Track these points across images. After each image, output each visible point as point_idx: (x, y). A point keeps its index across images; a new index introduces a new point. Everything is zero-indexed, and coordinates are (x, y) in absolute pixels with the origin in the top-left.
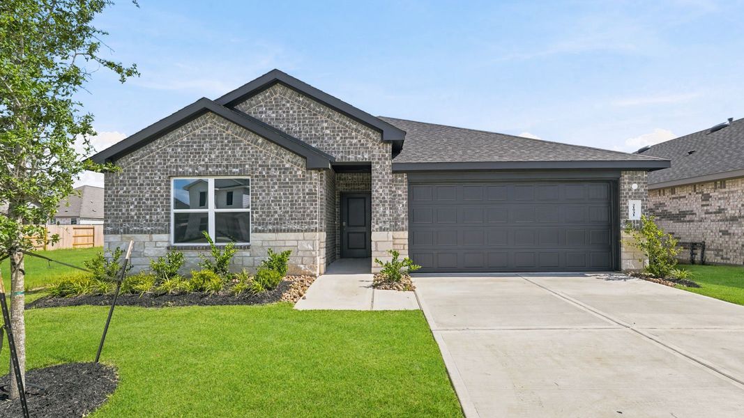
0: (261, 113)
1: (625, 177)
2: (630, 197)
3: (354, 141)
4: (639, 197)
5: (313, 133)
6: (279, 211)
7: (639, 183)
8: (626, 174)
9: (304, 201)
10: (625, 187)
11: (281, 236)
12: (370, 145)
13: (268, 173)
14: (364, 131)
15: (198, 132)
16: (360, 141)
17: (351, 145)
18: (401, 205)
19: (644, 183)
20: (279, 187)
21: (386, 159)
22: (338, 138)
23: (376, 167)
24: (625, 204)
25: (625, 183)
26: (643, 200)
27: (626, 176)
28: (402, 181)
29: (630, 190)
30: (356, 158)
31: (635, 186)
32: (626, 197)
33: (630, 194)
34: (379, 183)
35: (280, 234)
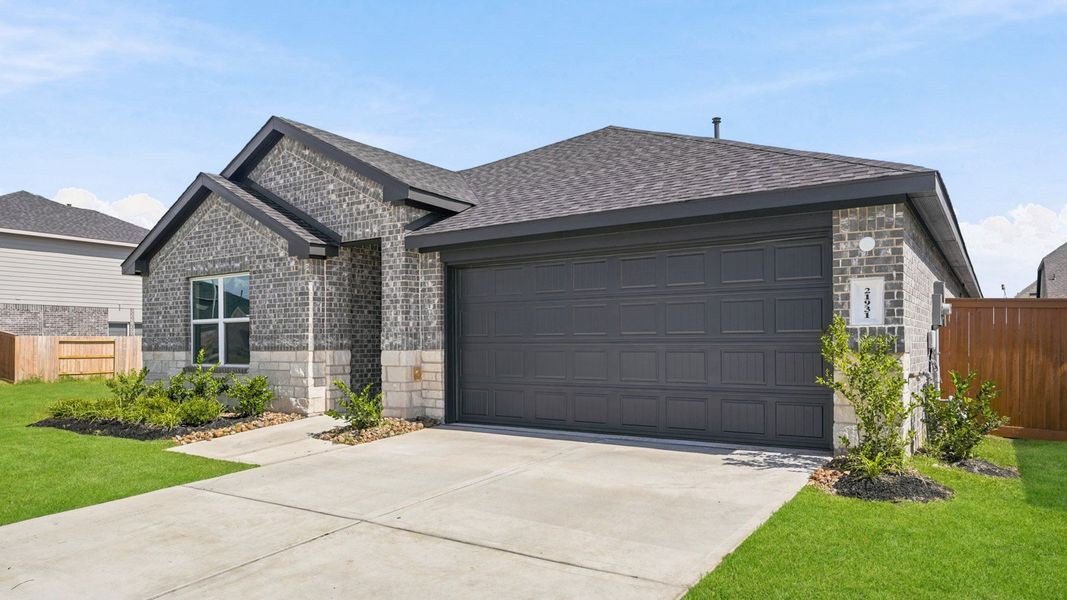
0: (271, 180)
1: (843, 223)
2: (854, 271)
3: (362, 207)
4: (879, 269)
5: (319, 201)
6: (273, 320)
7: (879, 235)
8: (845, 215)
9: (296, 305)
10: (843, 246)
11: (276, 355)
12: (379, 212)
13: (264, 267)
14: (372, 190)
15: (206, 217)
16: (368, 206)
17: (358, 214)
18: (432, 306)
19: (894, 234)
20: (274, 286)
21: (398, 232)
22: (345, 206)
23: (387, 245)
24: (841, 288)
25: (841, 238)
26: (889, 277)
27: (844, 221)
28: (433, 265)
29: (854, 253)
30: (364, 233)
31: (867, 244)
32: (843, 271)
33: (855, 263)
34: (391, 271)
35: (275, 353)
